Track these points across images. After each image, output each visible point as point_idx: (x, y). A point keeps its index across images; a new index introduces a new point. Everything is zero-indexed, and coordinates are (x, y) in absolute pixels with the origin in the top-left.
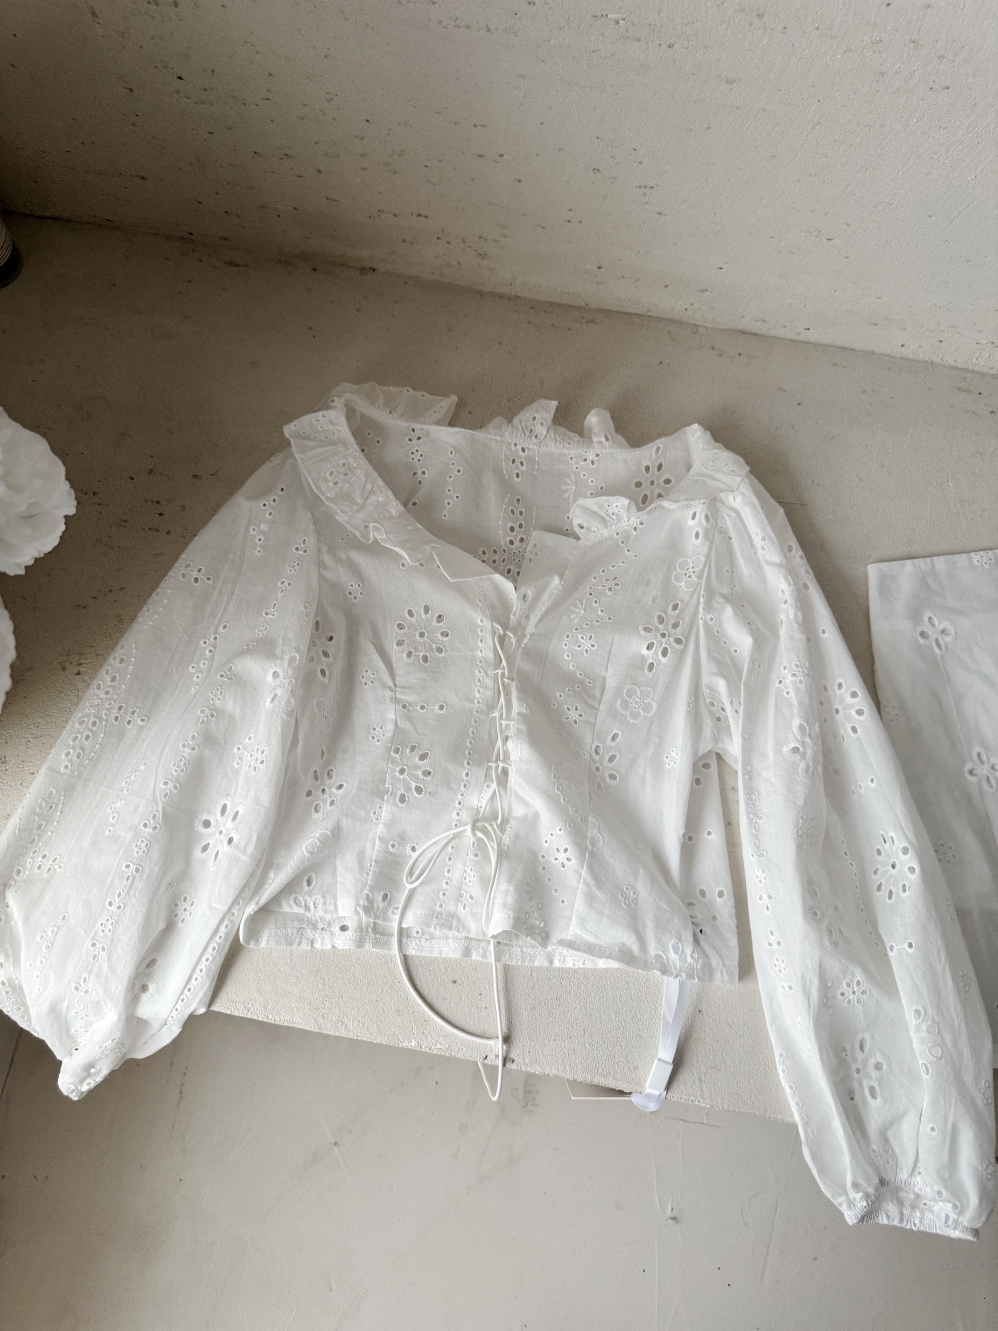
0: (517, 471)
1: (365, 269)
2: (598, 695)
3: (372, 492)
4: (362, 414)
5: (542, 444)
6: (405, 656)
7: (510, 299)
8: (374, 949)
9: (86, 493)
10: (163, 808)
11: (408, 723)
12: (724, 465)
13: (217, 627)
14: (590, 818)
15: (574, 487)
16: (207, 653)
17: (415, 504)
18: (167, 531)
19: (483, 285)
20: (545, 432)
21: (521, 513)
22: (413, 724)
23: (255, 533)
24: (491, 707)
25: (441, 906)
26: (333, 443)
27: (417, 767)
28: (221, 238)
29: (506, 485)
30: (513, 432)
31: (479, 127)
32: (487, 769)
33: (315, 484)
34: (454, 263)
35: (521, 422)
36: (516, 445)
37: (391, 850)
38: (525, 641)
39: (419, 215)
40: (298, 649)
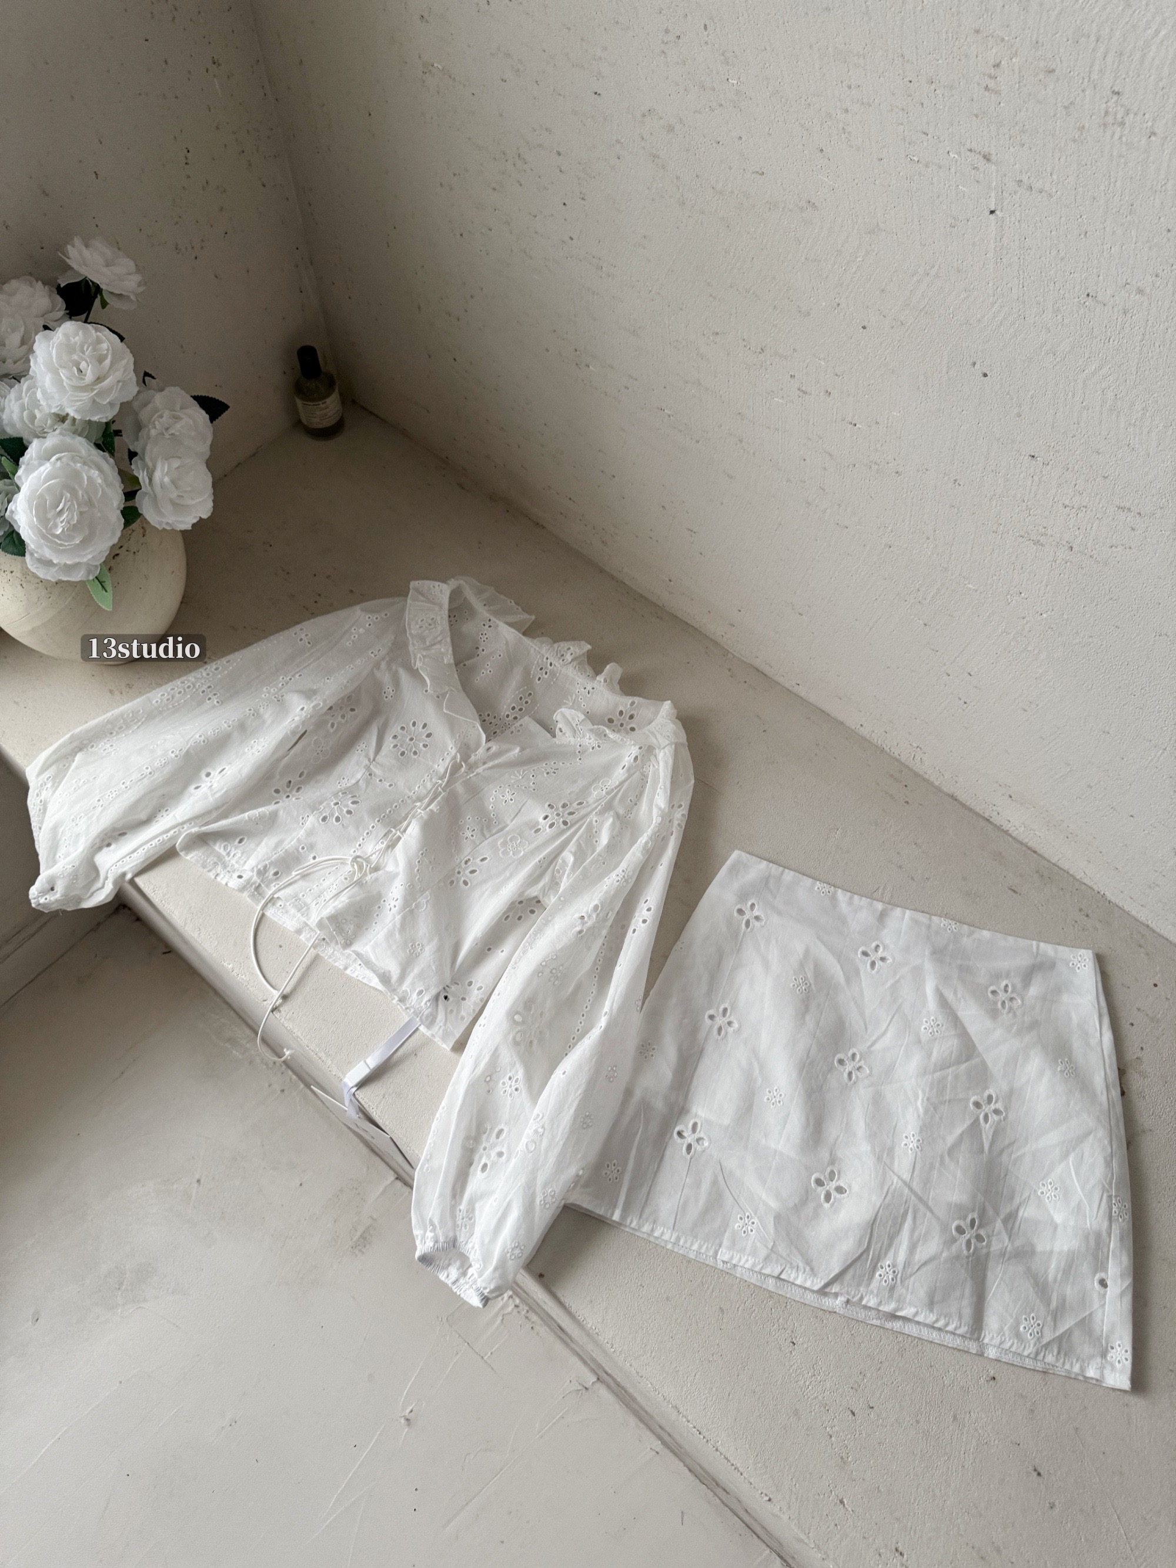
0: (540, 676)
2: (494, 831)
3: (440, 642)
4: (465, 598)
5: (566, 667)
6: (392, 746)
8: (248, 899)
9: (284, 571)
10: (189, 748)
11: (365, 784)
13: (297, 673)
14: (427, 892)
15: (571, 704)
16: (280, 685)
17: (465, 665)
20: (570, 660)
21: (527, 702)
22: (367, 786)
23: (354, 631)
24: (420, 799)
25: (303, 895)
26: (434, 604)
27: (347, 806)
29: (527, 680)
30: (551, 650)
32: (388, 832)
33: (409, 622)
35: (559, 647)
36: (547, 659)
37: (300, 849)
38: (471, 775)
40: (325, 701)
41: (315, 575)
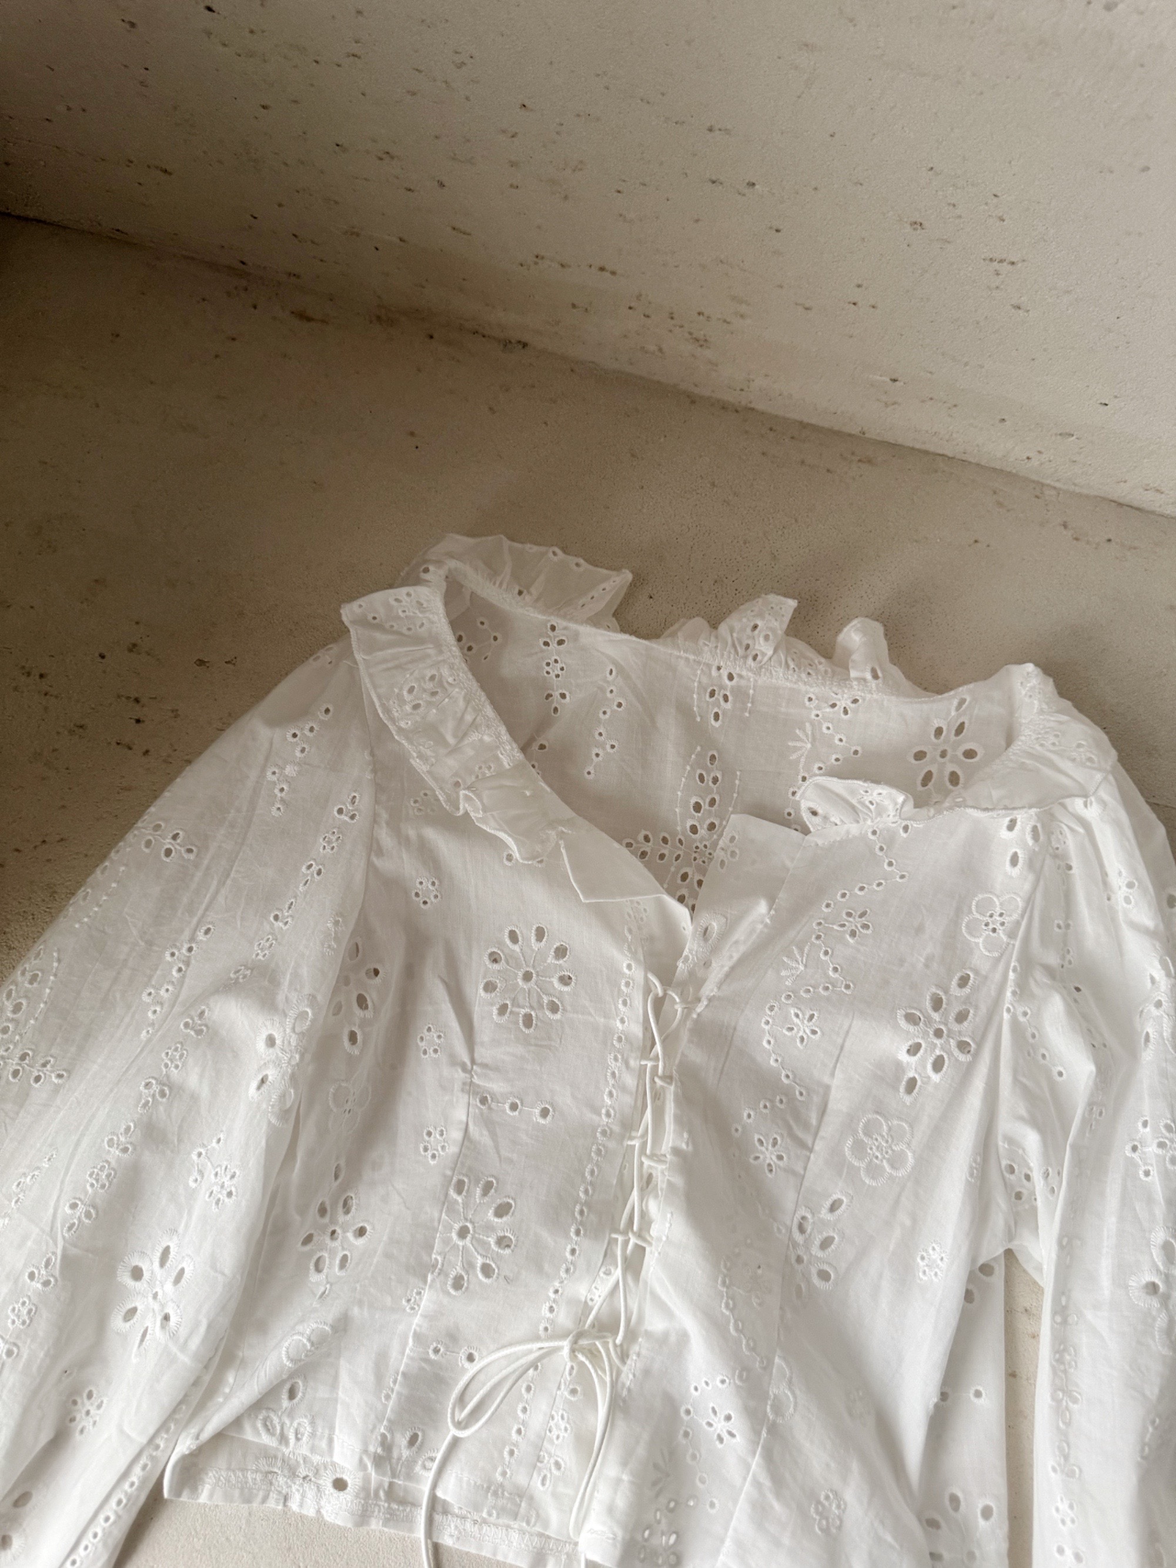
0: (716, 710)
1: (510, 342)
2: (814, 1122)
3: (474, 726)
4: (473, 594)
5: (763, 670)
6: (495, 1011)
7: (737, 411)
8: (386, 1530)
9: (29, 674)
10: (64, 1249)
11: (485, 1133)
12: (1074, 745)
13: (195, 930)
14: (777, 1360)
15: (809, 746)
16: (174, 973)
17: (542, 747)
18: (144, 750)
19: (696, 386)
20: (770, 652)
21: (715, 780)
22: (493, 1135)
23: (274, 778)
24: (629, 1125)
25: (504, 1474)
26: (419, 641)
27: (489, 1228)
28: (290, 274)
29: (696, 732)
30: (716, 647)
31: (718, 132)
32: (609, 1243)
33: (383, 705)
34: (652, 348)
35: (732, 631)
36: (719, 668)
37: (432, 1356)
38: (699, 1010)
39: (602, 269)
40: (312, 999)
41: (102, 657)
